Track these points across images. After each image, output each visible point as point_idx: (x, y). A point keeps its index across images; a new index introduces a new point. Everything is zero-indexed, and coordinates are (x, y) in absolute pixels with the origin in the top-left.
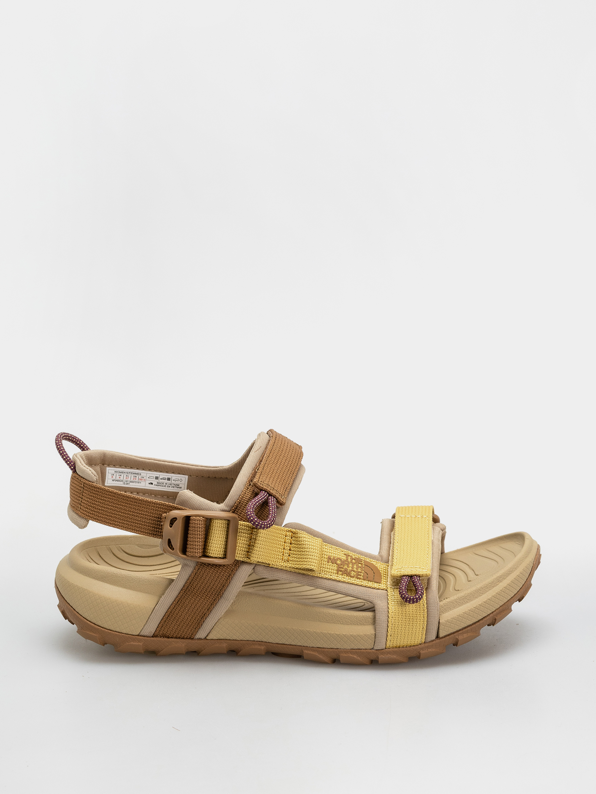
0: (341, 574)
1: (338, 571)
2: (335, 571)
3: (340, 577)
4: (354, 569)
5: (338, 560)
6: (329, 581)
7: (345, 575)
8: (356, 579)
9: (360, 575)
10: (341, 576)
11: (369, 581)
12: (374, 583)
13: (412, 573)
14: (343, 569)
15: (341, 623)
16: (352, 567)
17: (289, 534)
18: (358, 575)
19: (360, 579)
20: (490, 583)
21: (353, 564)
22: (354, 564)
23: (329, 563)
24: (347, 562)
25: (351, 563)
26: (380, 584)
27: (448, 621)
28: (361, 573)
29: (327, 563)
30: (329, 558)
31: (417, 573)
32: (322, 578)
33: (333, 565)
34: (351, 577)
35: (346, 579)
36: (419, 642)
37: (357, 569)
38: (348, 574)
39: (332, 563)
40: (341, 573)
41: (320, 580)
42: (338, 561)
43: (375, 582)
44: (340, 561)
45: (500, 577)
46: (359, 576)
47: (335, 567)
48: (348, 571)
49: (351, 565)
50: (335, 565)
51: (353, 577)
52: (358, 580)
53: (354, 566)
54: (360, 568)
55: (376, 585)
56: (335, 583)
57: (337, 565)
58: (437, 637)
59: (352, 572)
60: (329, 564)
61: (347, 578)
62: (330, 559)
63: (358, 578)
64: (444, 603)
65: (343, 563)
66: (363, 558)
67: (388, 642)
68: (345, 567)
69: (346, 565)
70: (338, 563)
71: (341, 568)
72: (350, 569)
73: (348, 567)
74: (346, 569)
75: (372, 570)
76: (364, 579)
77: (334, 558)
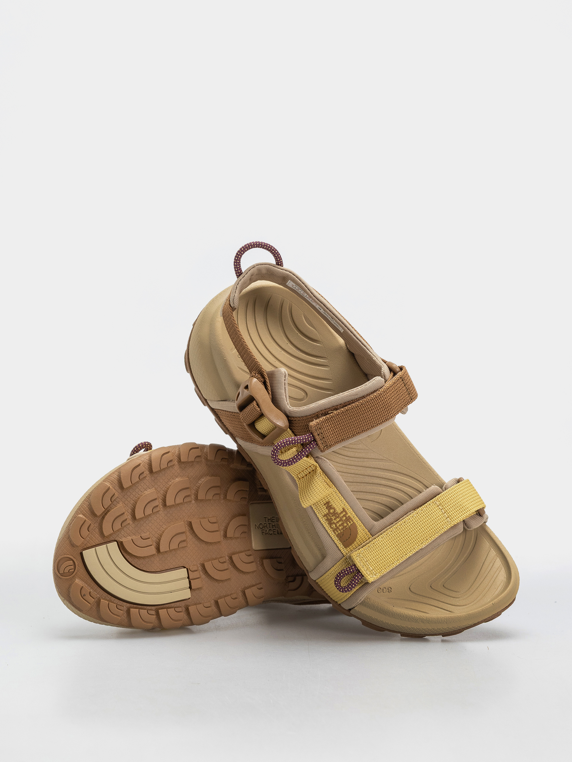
1: (326, 515)
2: (323, 514)
3: (323, 521)
5: (333, 509)
6: (314, 515)
7: (328, 522)
9: (337, 532)
12: (341, 544)
13: (360, 569)
16: (337, 522)
18: (336, 530)
19: (335, 533)
21: (341, 520)
24: (338, 515)
26: (345, 549)
28: (339, 530)
30: (328, 503)
31: (363, 573)
32: (313, 509)
33: (326, 509)
34: (330, 527)
38: (330, 524)
39: (326, 507)
43: (343, 544)
44: (334, 511)
48: (332, 522)
49: (338, 520)
50: (328, 510)
51: (332, 528)
52: (333, 533)
54: (342, 526)
56: (317, 520)
57: (329, 512)
59: (335, 525)
61: (327, 525)
63: (334, 531)
65: (335, 514)
66: (356, 520)
67: (319, 580)
68: (333, 518)
69: (335, 517)
70: (331, 511)
71: (329, 516)
72: (335, 521)
73: (335, 519)
74: (331, 520)
75: (350, 534)
76: (337, 536)
77: (331, 505)
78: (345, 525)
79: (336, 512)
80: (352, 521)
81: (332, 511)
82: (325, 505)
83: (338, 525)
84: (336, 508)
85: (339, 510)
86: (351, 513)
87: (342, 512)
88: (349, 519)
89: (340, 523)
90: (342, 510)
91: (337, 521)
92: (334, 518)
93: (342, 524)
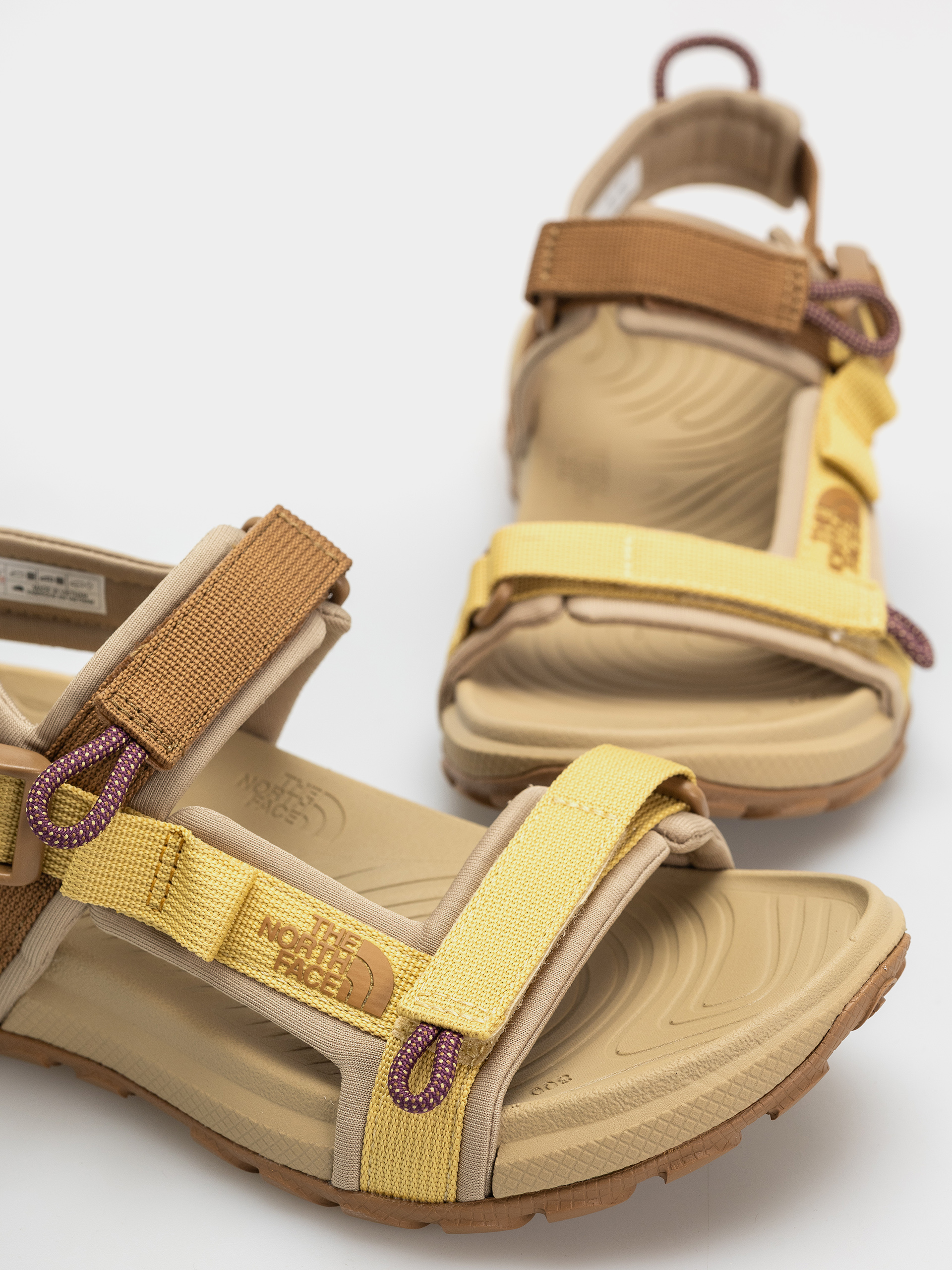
0: (284, 971)
1: (279, 962)
2: (270, 962)
3: (282, 983)
4: (321, 966)
5: (289, 932)
6: (252, 984)
7: (294, 977)
8: (319, 994)
9: (333, 986)
10: (282, 978)
11: (350, 1006)
12: (362, 1014)
13: (441, 1023)
14: (293, 959)
15: (265, 1096)
16: (320, 960)
17: (174, 841)
18: (328, 984)
19: (329, 995)
20: (661, 1080)
21: (325, 949)
22: (329, 949)
23: (263, 937)
24: (310, 942)
25: (321, 947)
26: (378, 1021)
27: (516, 1165)
28: (336, 979)
29: (256, 935)
30: (266, 923)
31: (455, 1026)
32: (235, 971)
33: (270, 944)
34: (309, 985)
35: (294, 988)
36: (440, 1198)
37: (330, 966)
38: (303, 977)
39: (269, 939)
40: (283, 969)
41: (231, 975)
42: (287, 937)
43: (366, 1012)
44: (293, 935)
45: (700, 1064)
46: (328, 987)
47: (272, 950)
48: (305, 968)
49: (316, 952)
50: (276, 944)
51: (312, 987)
52: (324, 998)
53: (325, 957)
54: (338, 965)
55: (366, 1022)
56: (263, 993)
57: (281, 946)
58: (490, 1195)
59: (315, 973)
60: (260, 939)
61: (298, 986)
62: (267, 925)
63: (324, 992)
64: (517, 1113)
65: (300, 942)
66: (366, 932)
67: (364, 1178)
68: (301, 955)
69: (305, 950)
70: (285, 940)
71: (289, 956)
72: (312, 962)
73: (308, 956)
74: (300, 962)
75: (372, 973)
76: (339, 999)
77: (278, 924)
78: (343, 957)
79: (301, 933)
80: (357, 939)
81: (287, 939)
82: (260, 933)
83: (324, 967)
84: (292, 923)
85: (305, 927)
86: (341, 921)
87: (317, 928)
88: (345, 939)
89: (328, 957)
90: (315, 921)
91: (317, 956)
92: (304, 955)
93: (335, 960)
